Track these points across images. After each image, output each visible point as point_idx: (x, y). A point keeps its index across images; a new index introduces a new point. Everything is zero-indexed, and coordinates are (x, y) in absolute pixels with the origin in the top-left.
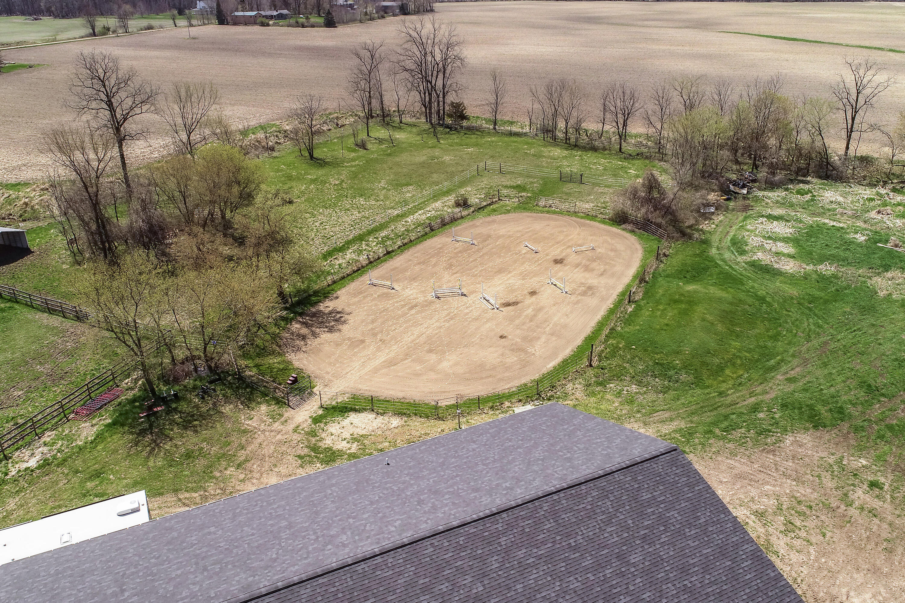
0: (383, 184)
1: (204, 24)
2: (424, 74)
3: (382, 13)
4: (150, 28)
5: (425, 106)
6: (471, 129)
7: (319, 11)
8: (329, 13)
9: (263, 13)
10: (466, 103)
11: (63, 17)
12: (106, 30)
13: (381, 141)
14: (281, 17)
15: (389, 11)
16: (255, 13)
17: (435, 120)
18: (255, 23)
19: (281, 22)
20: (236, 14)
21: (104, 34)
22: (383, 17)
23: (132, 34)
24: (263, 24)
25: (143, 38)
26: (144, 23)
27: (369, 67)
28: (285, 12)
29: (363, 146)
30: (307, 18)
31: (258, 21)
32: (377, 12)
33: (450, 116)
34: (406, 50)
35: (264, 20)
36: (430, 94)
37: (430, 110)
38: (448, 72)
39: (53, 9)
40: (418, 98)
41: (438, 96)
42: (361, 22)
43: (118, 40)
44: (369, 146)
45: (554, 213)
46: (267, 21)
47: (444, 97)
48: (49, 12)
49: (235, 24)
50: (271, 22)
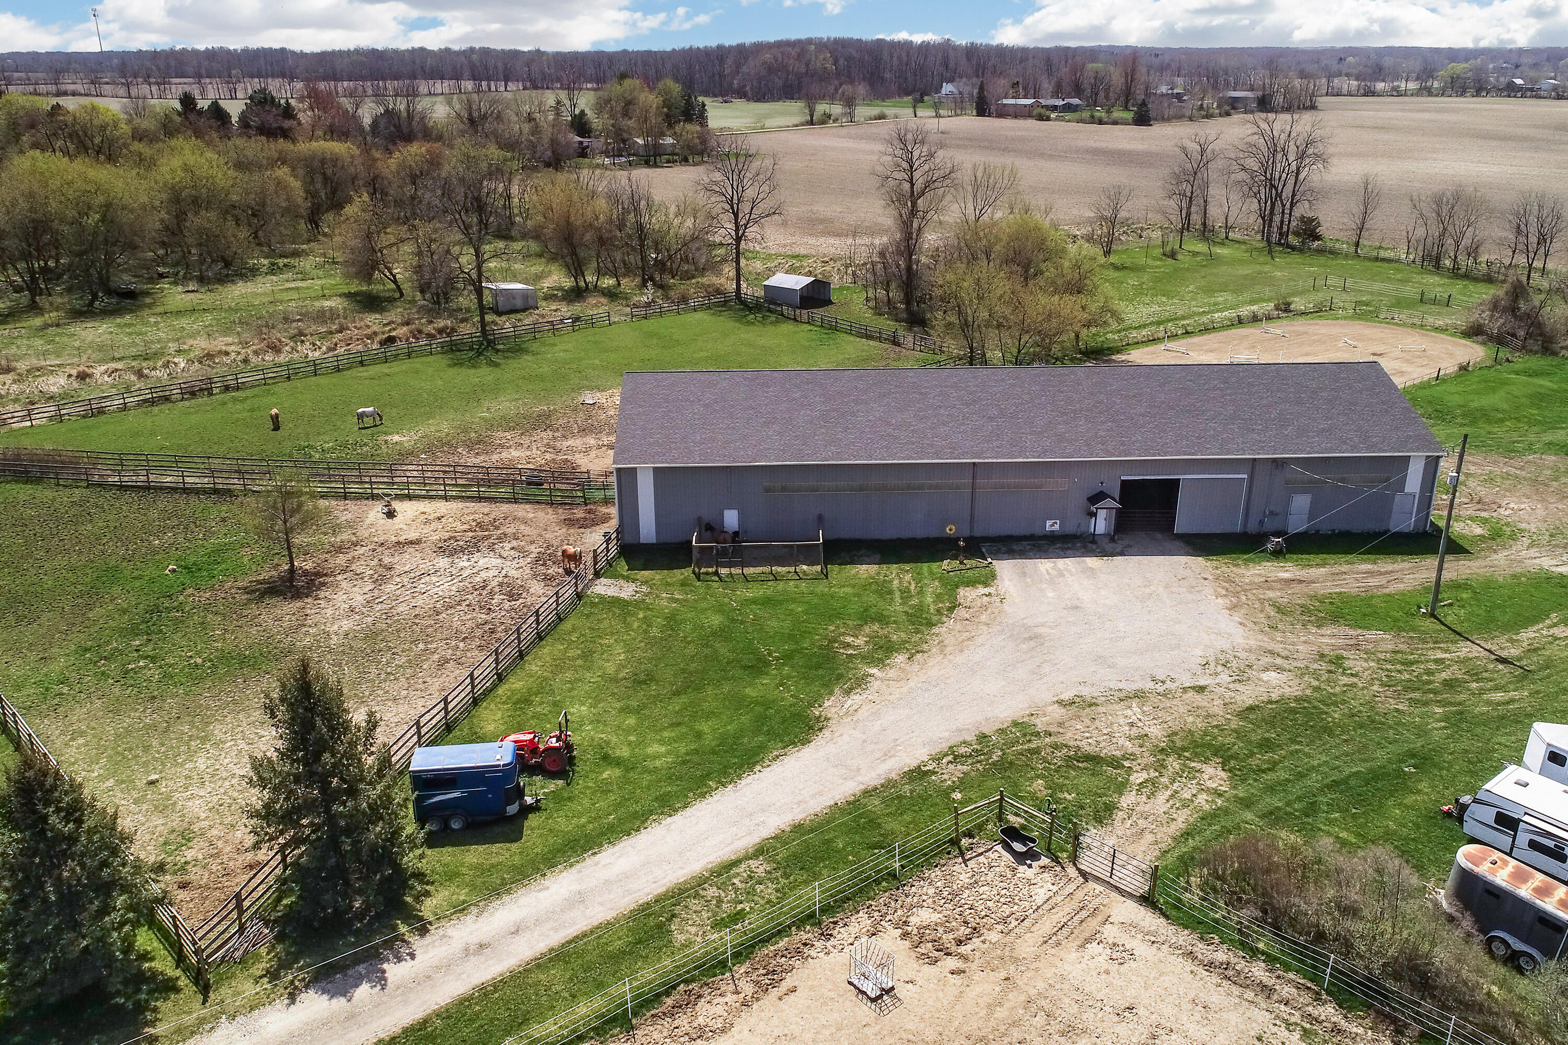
0: (1191, 288)
1: (957, 115)
2: (1268, 175)
3: (1227, 108)
4: (882, 117)
5: (1263, 218)
6: (1320, 251)
7: (1127, 103)
8: (1144, 104)
9: (1043, 102)
10: (1321, 219)
11: (758, 100)
12: (826, 118)
13: (1195, 254)
14: (1068, 108)
15: (1240, 105)
16: (1031, 101)
17: (1275, 237)
18: (1030, 116)
19: (1068, 116)
20: (1005, 101)
21: (823, 122)
22: (1228, 114)
23: (858, 124)
24: (1041, 118)
25: (875, 130)
26: (875, 111)
27: (1195, 166)
28: (1075, 101)
29: (1173, 255)
30: (1109, 112)
31: (1035, 113)
32: (1219, 107)
33: (1297, 234)
34: (1250, 145)
35: (1043, 111)
36: (1273, 205)
37: (1270, 226)
38: (1301, 177)
39: (748, 88)
40: (1255, 206)
41: (1284, 206)
42: (1191, 119)
43: (844, 131)
44: (1179, 257)
45: (1397, 324)
46: (1048, 113)
47: (1291, 210)
48: (742, 94)
49: (1001, 115)
50: (1053, 116)
